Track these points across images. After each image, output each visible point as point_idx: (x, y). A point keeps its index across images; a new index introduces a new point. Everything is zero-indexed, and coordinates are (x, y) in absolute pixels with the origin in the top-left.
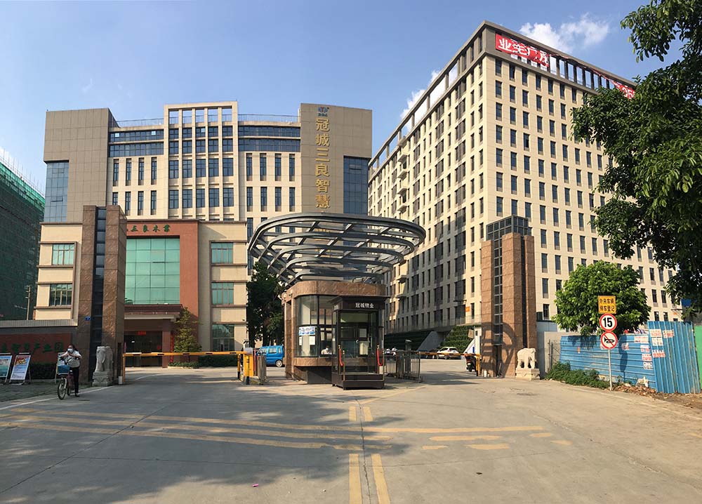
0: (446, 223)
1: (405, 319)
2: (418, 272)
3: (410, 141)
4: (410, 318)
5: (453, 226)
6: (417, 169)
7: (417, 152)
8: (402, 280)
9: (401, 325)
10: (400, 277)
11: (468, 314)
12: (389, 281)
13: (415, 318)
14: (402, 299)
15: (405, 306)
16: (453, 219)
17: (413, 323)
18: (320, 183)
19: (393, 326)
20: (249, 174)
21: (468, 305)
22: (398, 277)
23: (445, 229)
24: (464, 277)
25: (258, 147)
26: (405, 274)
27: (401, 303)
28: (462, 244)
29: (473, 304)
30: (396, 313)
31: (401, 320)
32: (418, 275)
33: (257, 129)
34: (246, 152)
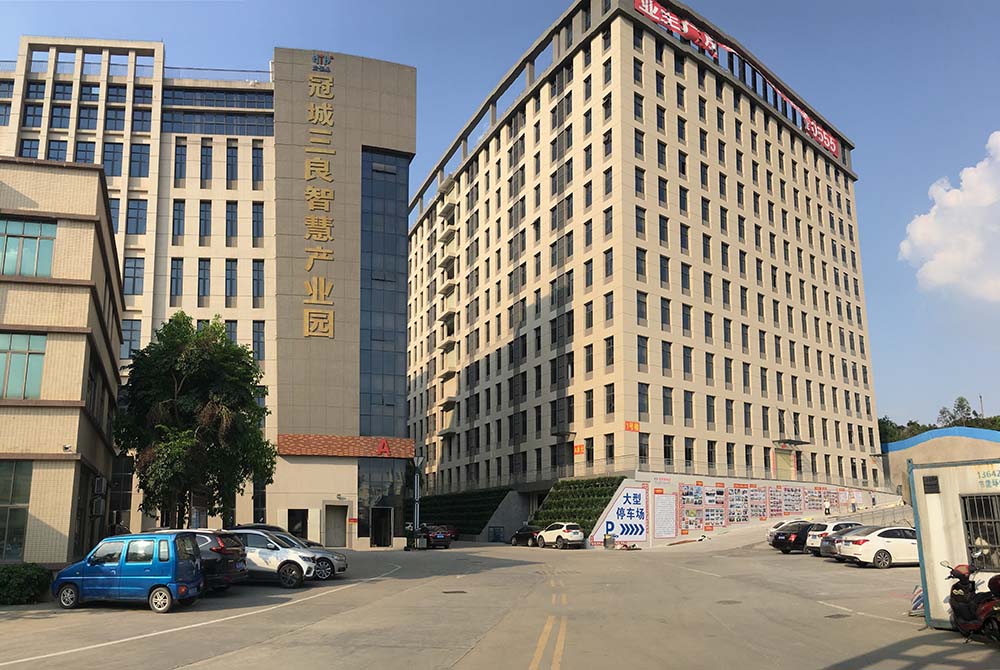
0: (530, 302)
1: (454, 471)
2: (477, 390)
3: (459, 181)
4: (463, 470)
5: (545, 305)
6: (473, 223)
7: (473, 197)
8: (448, 406)
9: (446, 482)
10: (444, 401)
11: (580, 458)
12: (424, 409)
13: (473, 469)
14: (448, 437)
15: (454, 449)
16: (546, 292)
17: (469, 478)
18: (314, 193)
19: (431, 484)
20: (180, 174)
21: (579, 441)
22: (440, 401)
23: (530, 313)
24: (570, 391)
25: (198, 126)
26: (453, 395)
27: (446, 445)
28: (566, 334)
29: (590, 441)
30: (437, 461)
31: (446, 473)
32: (478, 395)
33: (198, 96)
34: (174, 135)
